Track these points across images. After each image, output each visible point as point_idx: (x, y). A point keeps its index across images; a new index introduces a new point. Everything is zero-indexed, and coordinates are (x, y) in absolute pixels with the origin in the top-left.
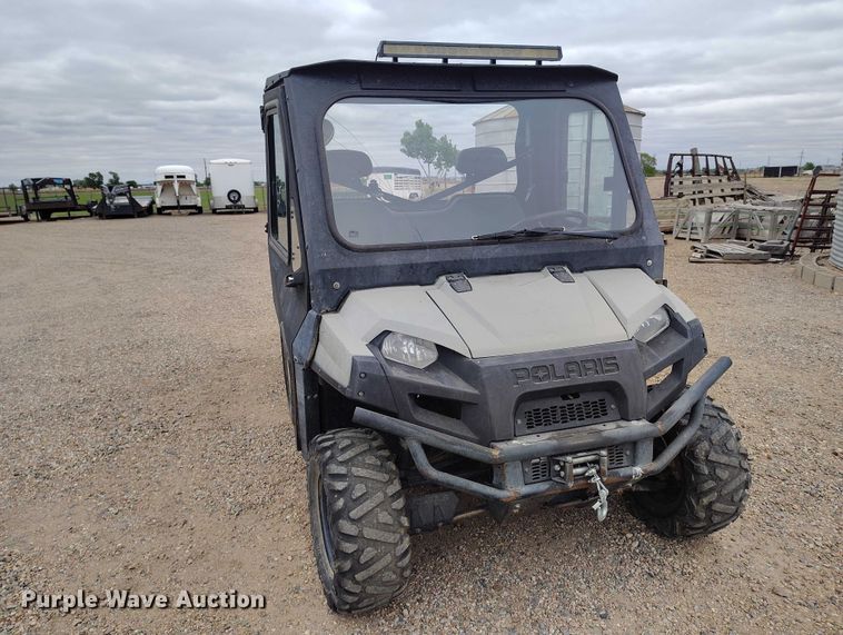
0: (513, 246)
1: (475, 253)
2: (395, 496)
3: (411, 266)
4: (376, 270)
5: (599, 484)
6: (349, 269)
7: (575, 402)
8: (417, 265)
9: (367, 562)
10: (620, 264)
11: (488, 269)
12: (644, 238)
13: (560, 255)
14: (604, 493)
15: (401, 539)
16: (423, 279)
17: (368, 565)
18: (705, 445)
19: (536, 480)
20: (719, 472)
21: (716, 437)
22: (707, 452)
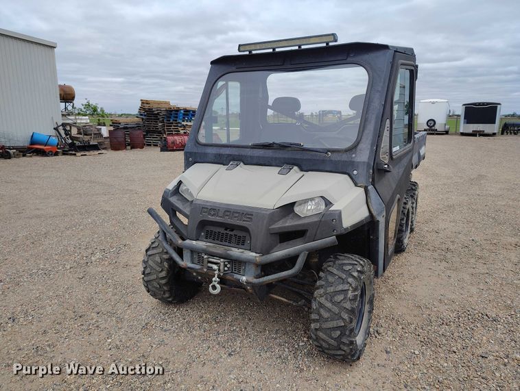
0: (270, 151)
1: (249, 152)
3: (220, 155)
4: (205, 154)
6: (196, 153)
7: (230, 233)
10: (333, 170)
11: (255, 162)
12: (354, 155)
15: (162, 271)
16: (225, 162)
19: (198, 263)
20: (322, 311)
21: (331, 289)
22: (321, 296)
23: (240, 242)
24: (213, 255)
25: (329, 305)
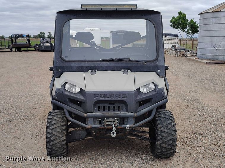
0: (113, 63)
2: (63, 126)
5: (114, 127)
6: (63, 66)
7: (113, 105)
8: (82, 66)
9: (52, 140)
10: (149, 71)
12: (157, 63)
13: (128, 66)
14: (114, 129)
15: (63, 136)
16: (85, 70)
17: (53, 141)
18: (161, 125)
19: (98, 124)
20: (163, 134)
21: (165, 124)
22: (161, 128)
23: (120, 109)
24: (108, 117)
25: (166, 130)
